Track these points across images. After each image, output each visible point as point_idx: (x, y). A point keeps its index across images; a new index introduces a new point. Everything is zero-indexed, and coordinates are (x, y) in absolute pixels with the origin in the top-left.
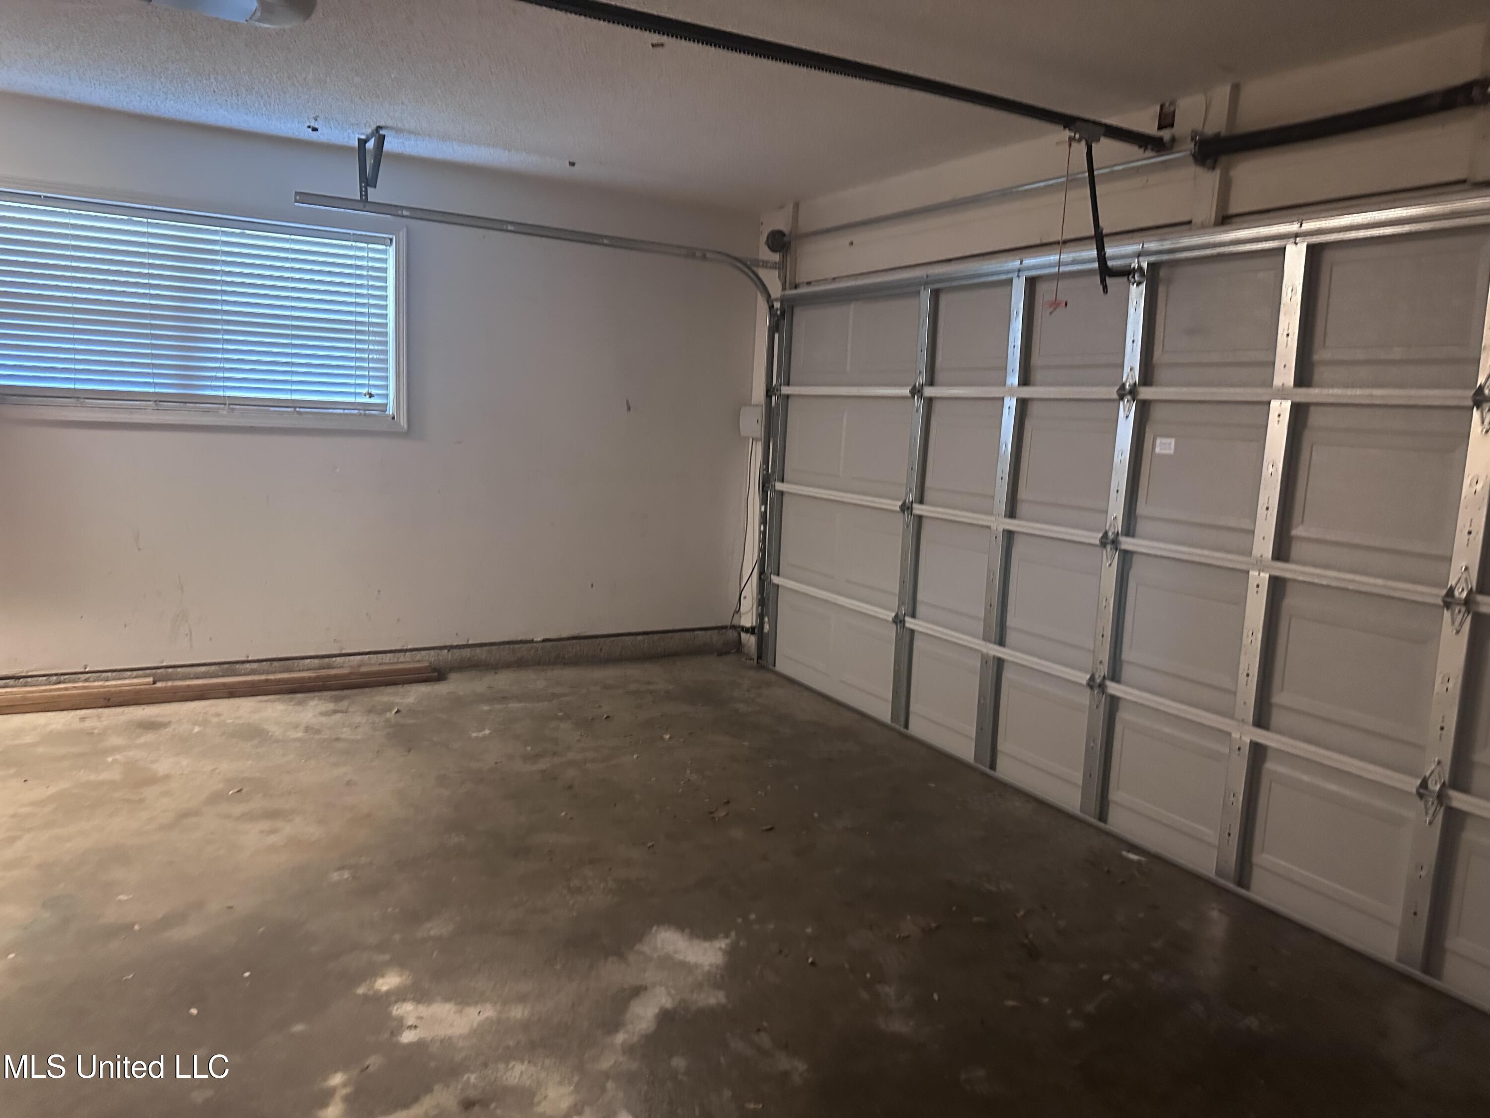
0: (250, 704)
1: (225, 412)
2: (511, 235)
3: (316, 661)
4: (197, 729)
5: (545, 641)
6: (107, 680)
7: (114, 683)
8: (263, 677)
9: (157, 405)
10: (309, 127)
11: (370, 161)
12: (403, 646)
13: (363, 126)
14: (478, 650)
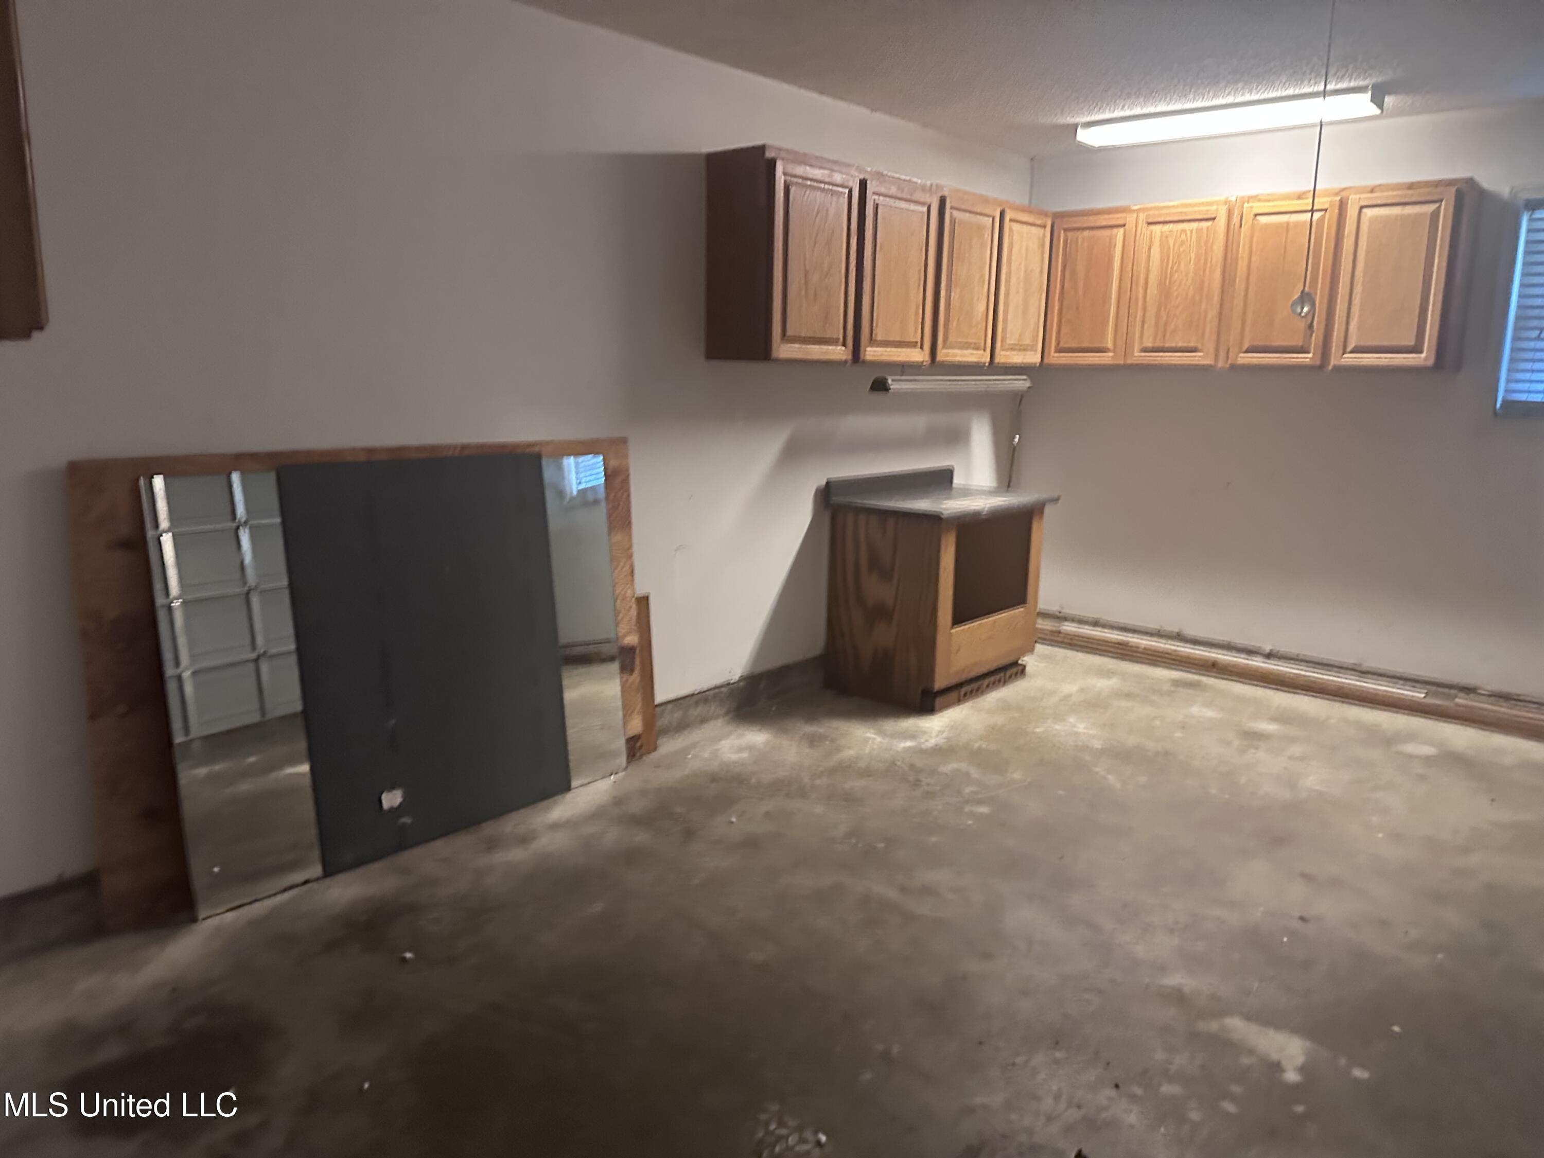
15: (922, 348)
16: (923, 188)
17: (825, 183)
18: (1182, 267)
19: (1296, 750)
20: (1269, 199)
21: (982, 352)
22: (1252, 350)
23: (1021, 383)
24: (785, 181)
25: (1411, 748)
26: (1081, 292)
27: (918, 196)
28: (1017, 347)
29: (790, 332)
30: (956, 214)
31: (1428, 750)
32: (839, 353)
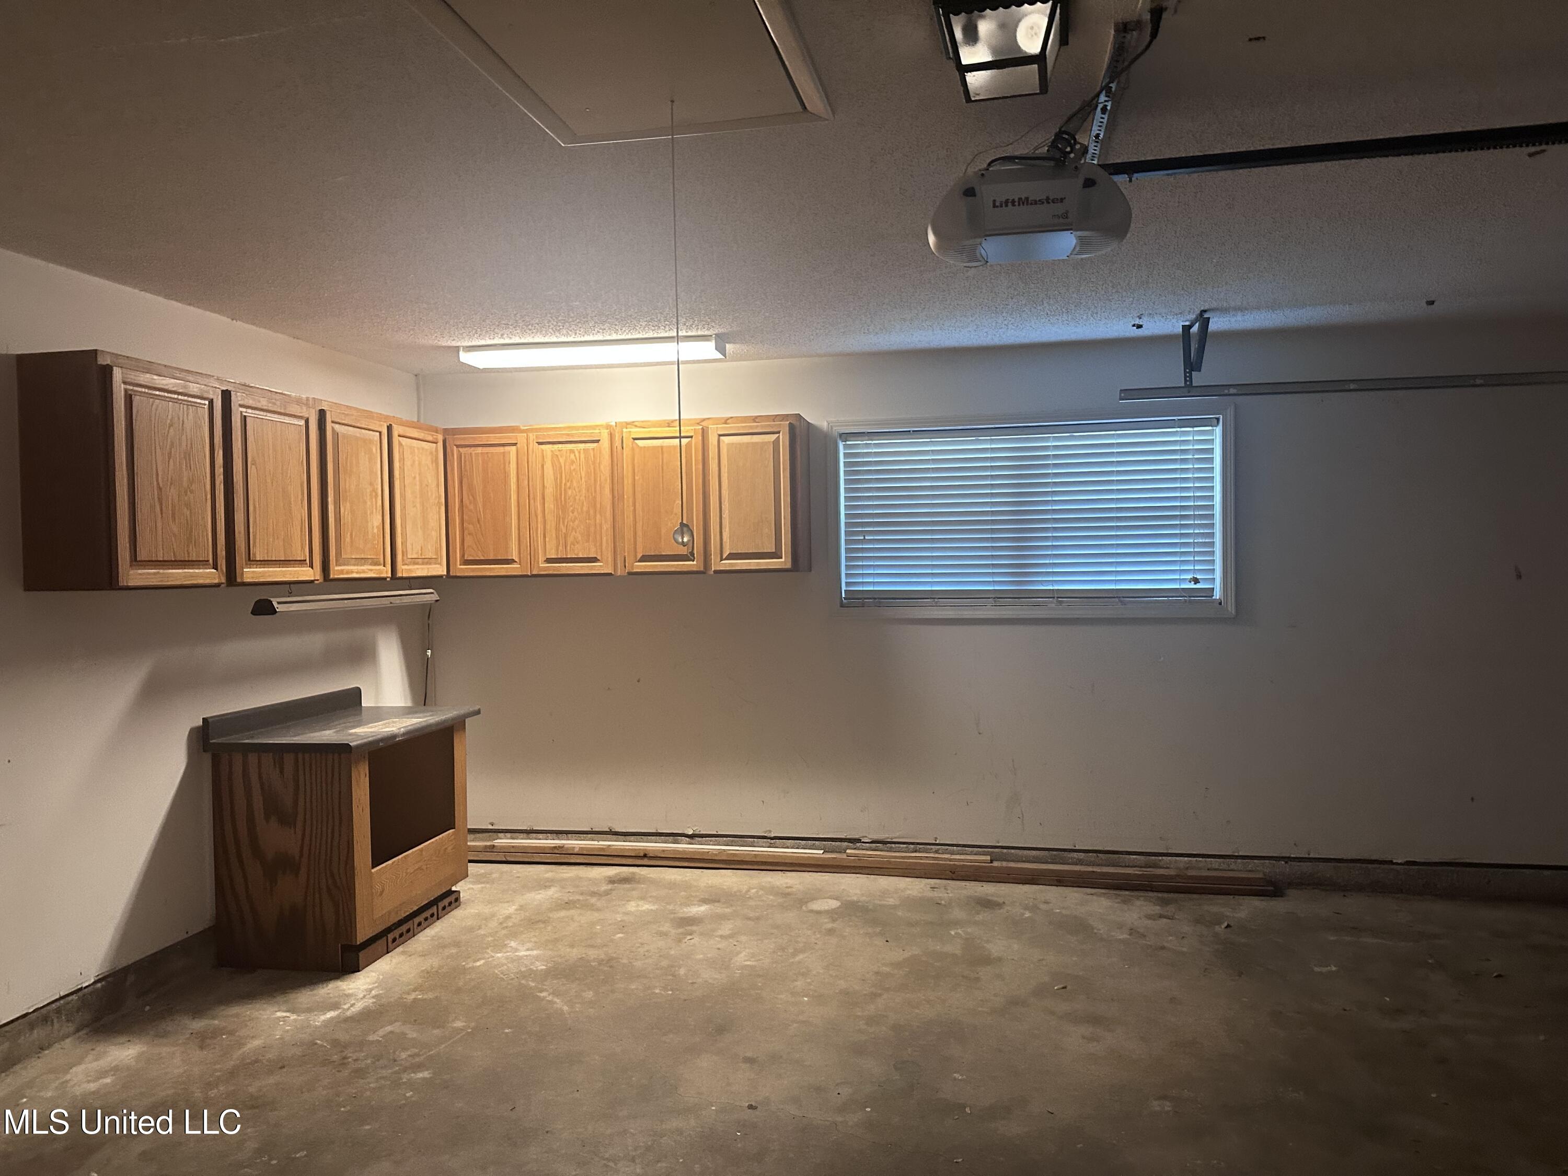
0: (1076, 895)
1: (1053, 605)
2: (1354, 393)
3: (1142, 858)
4: (1027, 914)
5: (1408, 863)
6: (952, 854)
7: (958, 857)
8: (1090, 869)
9: (995, 601)
10: (1134, 325)
11: (1194, 346)
12: (1233, 852)
13: (1187, 314)
14: (1322, 865)
15: (311, 566)
16: (299, 401)
17: (179, 394)
18: (575, 484)
19: (726, 928)
20: (644, 425)
21: (382, 567)
22: (644, 559)
23: (429, 596)
24: (126, 390)
25: (816, 906)
26: (480, 505)
27: (294, 409)
28: (420, 561)
29: (142, 555)
30: (337, 427)
31: (834, 904)
32: (208, 575)
